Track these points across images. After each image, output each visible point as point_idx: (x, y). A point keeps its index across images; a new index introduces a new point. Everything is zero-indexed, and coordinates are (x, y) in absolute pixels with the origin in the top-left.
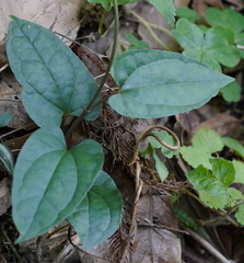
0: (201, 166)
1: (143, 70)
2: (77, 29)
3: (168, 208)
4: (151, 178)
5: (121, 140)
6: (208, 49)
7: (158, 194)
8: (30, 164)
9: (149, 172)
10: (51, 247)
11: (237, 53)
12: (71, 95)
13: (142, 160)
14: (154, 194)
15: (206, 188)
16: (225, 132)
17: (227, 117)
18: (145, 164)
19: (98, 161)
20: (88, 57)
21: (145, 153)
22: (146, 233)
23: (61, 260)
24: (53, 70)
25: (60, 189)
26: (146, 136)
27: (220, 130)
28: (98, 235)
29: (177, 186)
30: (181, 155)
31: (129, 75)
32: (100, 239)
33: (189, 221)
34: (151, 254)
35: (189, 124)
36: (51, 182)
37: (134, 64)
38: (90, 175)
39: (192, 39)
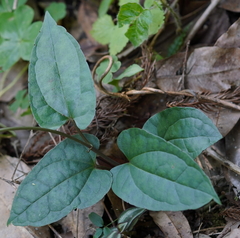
0: (127, 35)
1: (49, 99)
2: (9, 158)
3: (167, 62)
4: (140, 79)
5: (108, 110)
6: (19, 35)
7: (154, 72)
8: (146, 196)
9: (135, 82)
10: (211, 167)
11: (20, 9)
12: (77, 163)
13: (124, 89)
14: (155, 75)
15: (146, 29)
16: (94, 14)
17: (81, 13)
18: (129, 86)
19: (137, 134)
20: (33, 145)
21: (118, 87)
22: (191, 81)
23: (221, 157)
24: (55, 181)
25: (167, 166)
26: (102, 88)
27: (92, 19)
28: (207, 127)
29: (146, 55)
30: (118, 54)
31: (55, 112)
32: (211, 125)
33: (177, 41)
34: (211, 75)
35: (89, 48)
36: (161, 176)
37: (45, 108)
38: (151, 140)
39: (10, 51)
